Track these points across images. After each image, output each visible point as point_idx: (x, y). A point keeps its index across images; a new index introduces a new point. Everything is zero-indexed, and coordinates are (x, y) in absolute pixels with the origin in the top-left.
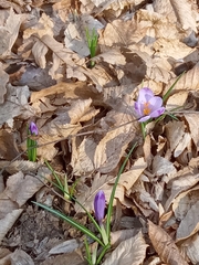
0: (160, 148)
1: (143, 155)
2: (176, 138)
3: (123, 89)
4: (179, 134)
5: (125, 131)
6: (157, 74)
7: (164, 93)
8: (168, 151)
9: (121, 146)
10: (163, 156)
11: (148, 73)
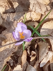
0: (32, 59)
1: (21, 64)
2: (43, 54)
3: (15, 15)
4: (45, 51)
5: (10, 47)
6: (37, 8)
7: (41, 20)
8: (37, 62)
9: (6, 57)
10: (33, 66)
11: (31, 7)
